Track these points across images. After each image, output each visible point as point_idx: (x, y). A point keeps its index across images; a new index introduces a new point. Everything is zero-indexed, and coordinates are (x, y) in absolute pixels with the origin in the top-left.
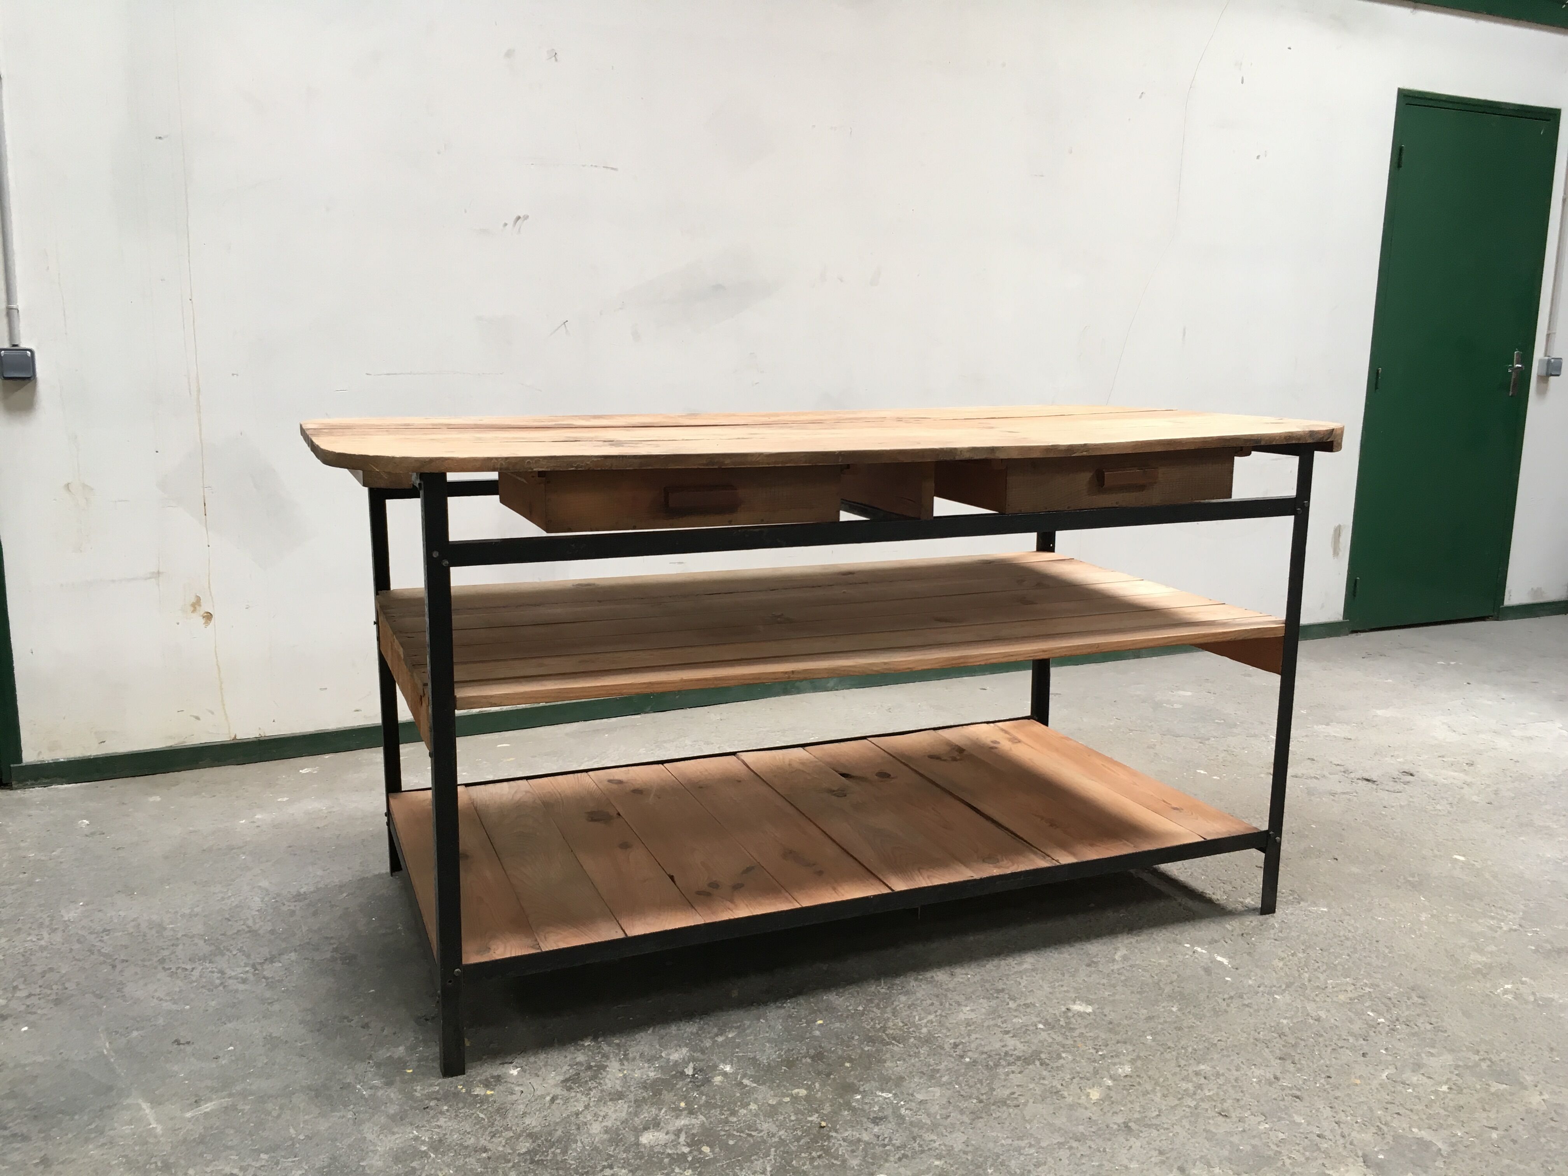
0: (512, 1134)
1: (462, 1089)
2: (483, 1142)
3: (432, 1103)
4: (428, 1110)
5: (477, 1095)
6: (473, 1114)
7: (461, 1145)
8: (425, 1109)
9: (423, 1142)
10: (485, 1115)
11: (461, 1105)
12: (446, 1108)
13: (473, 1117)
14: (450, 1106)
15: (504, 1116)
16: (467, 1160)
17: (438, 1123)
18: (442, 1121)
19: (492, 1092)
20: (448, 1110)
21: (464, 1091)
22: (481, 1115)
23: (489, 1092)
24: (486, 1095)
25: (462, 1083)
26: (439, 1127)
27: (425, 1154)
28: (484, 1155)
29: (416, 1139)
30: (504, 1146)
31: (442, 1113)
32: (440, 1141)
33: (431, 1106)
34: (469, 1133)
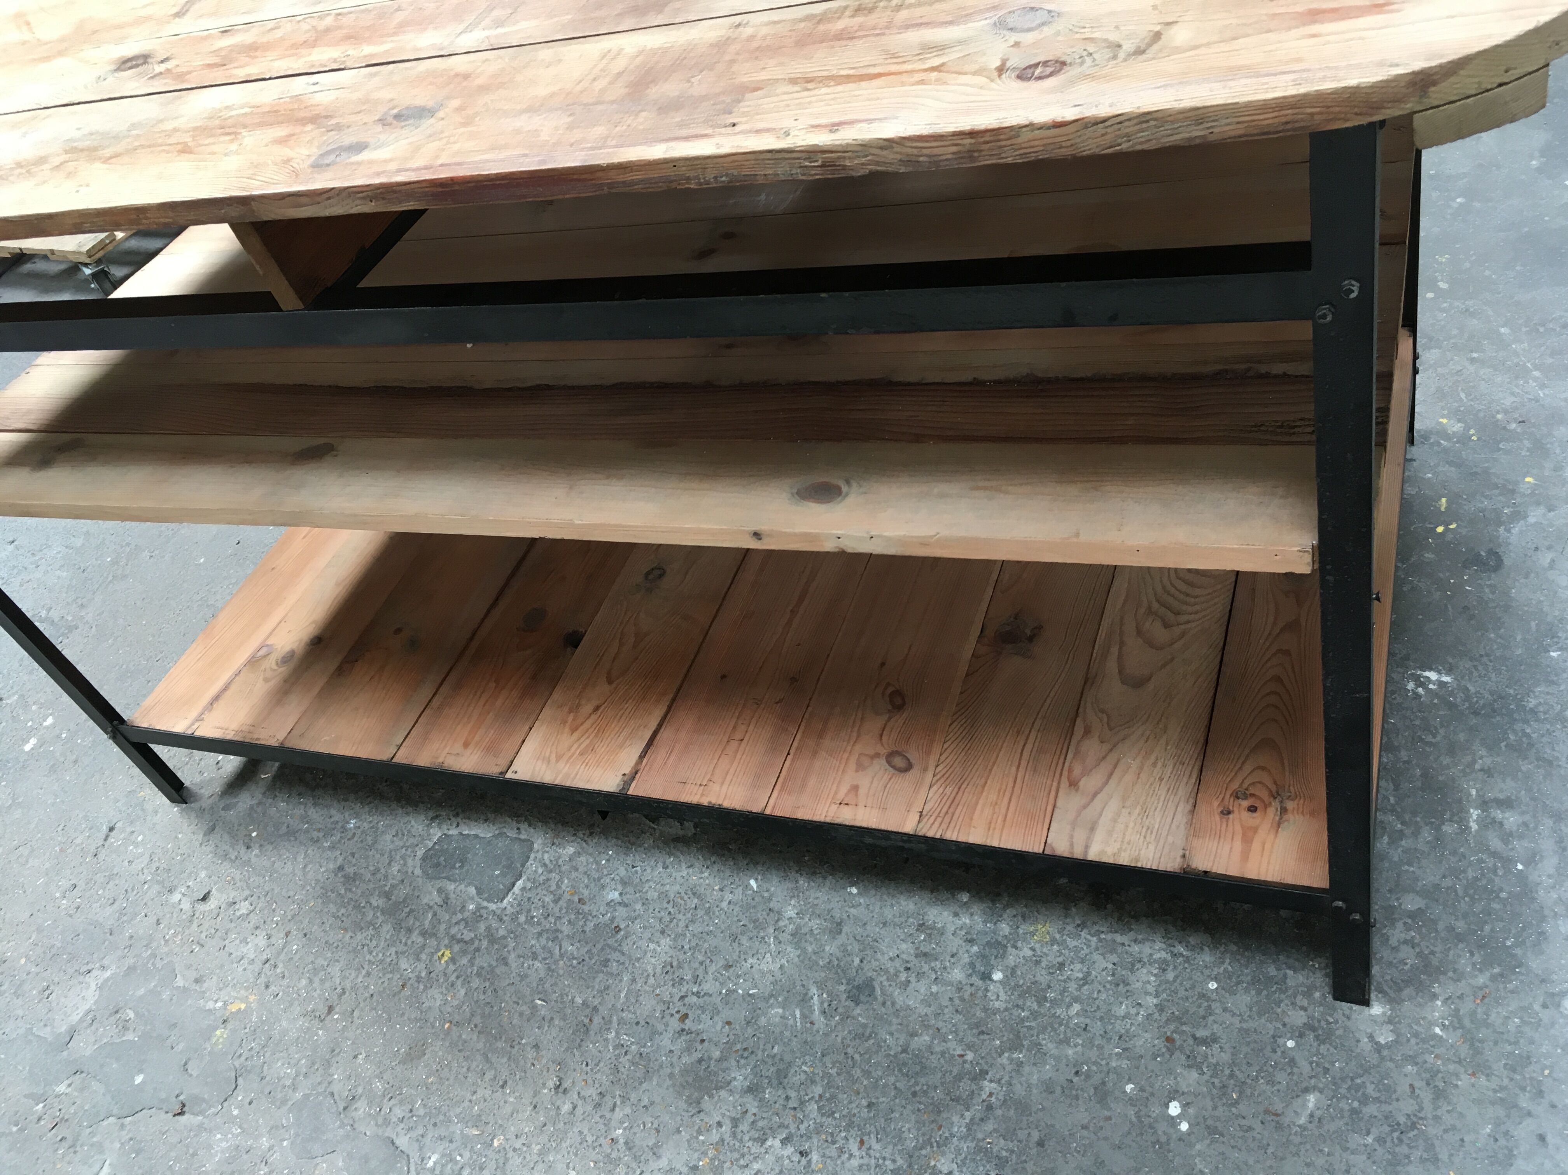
0: (1439, 369)
1: (1473, 435)
2: (1472, 369)
3: (1513, 426)
4: (1521, 419)
5: (1459, 421)
6: (1472, 400)
7: (1495, 370)
8: (1523, 422)
9: (1535, 379)
10: (1458, 395)
11: (1482, 415)
12: (1499, 416)
13: (1472, 396)
14: (1494, 417)
15: (1439, 390)
16: (1494, 354)
17: (1513, 399)
18: (1508, 401)
19: (1441, 420)
20: (1498, 412)
21: (1472, 432)
22: (1463, 395)
23: (1445, 421)
24: (1449, 419)
25: (1471, 444)
26: (1513, 394)
27: (1536, 367)
28: (1475, 355)
29: (1543, 386)
30: (1452, 359)
31: (1506, 412)
32: (1517, 377)
33: (1515, 422)
34: (1484, 379)
